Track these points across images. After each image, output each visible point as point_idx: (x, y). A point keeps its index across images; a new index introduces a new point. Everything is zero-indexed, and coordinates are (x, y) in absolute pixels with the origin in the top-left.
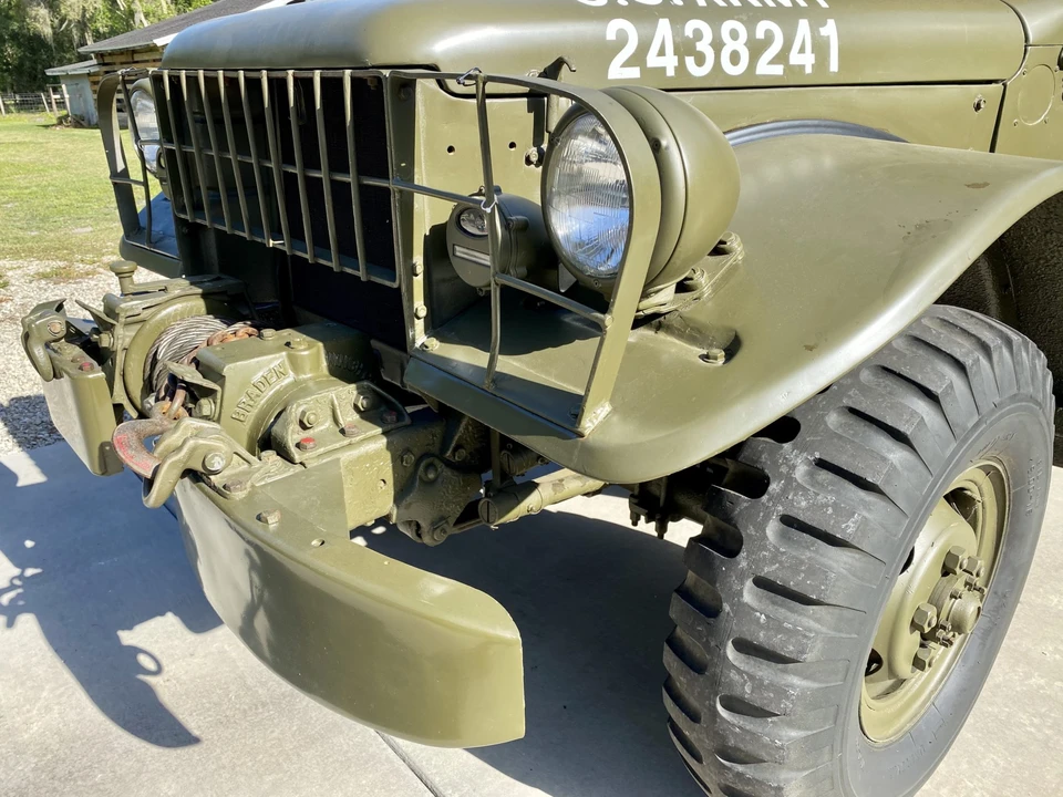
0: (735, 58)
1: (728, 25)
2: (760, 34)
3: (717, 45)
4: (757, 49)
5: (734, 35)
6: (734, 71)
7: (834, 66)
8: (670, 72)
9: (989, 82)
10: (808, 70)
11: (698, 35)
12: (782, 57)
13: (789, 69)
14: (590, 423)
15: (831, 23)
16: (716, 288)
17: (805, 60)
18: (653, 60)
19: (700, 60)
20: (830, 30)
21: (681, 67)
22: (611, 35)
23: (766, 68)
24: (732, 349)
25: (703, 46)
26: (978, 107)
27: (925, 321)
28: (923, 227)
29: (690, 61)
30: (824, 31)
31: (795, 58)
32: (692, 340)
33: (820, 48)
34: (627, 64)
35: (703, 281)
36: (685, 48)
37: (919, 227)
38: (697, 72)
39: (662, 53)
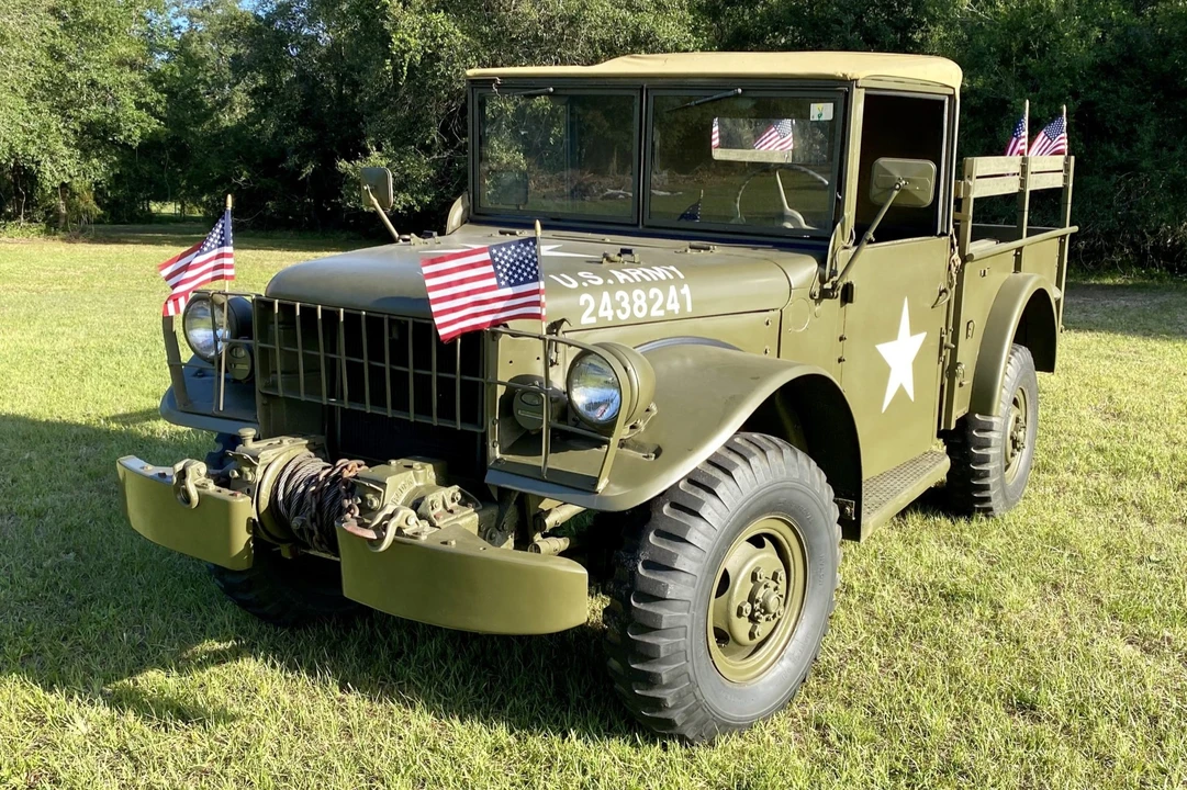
0: (640, 309)
1: (637, 292)
2: (651, 296)
3: (632, 303)
4: (650, 303)
5: (639, 297)
6: (640, 315)
7: (689, 309)
8: (610, 319)
9: (767, 311)
10: (677, 312)
11: (622, 298)
12: (663, 307)
13: (666, 312)
14: (601, 487)
15: (686, 286)
16: (647, 427)
17: (674, 307)
18: (602, 313)
19: (624, 311)
20: (686, 290)
21: (615, 316)
22: (582, 303)
23: (656, 313)
24: (658, 452)
25: (625, 304)
26: (768, 324)
27: (737, 440)
28: (732, 398)
29: (619, 312)
30: (683, 291)
31: (670, 307)
32: (639, 450)
33: (682, 300)
34: (591, 315)
35: (642, 425)
36: (616, 306)
37: (731, 398)
38: (623, 317)
39: (606, 309)
